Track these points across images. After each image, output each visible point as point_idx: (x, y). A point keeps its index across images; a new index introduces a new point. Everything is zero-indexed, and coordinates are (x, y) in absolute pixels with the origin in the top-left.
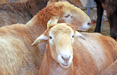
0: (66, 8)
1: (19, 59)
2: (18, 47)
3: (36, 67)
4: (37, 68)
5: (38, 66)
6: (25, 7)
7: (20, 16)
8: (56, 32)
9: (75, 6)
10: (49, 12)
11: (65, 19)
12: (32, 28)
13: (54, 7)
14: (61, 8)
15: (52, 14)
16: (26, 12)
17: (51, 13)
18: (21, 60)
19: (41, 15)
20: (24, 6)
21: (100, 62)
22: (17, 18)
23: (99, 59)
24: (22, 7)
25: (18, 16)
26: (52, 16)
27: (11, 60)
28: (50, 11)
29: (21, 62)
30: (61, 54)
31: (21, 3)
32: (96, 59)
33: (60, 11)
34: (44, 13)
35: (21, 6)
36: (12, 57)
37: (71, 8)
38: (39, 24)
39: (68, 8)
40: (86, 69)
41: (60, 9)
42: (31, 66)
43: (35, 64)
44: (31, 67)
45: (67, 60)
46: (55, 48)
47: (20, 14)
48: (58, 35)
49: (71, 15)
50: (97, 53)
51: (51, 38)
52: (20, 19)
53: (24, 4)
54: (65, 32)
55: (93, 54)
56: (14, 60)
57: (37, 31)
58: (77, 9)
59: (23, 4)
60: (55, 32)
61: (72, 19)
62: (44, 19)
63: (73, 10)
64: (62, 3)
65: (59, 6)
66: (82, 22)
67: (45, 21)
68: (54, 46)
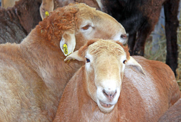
0: (83, 14)
1: (16, 100)
2: (12, 79)
3: (42, 111)
4: (44, 113)
5: (45, 109)
6: (12, 15)
7: (7, 33)
8: (97, 52)
9: (97, 9)
10: (56, 25)
11: (83, 33)
12: (29, 50)
13: (64, 15)
14: (74, 16)
15: (62, 28)
16: (15, 23)
17: (60, 27)
18: (19, 101)
19: (43, 29)
20: (10, 15)
21: (151, 104)
22: (2, 36)
23: (150, 99)
24: (8, 16)
25: (4, 33)
26: (62, 31)
27: (4, 102)
28: (58, 22)
29: (19, 105)
30: (102, 87)
31: (5, 10)
32: (145, 99)
33: (73, 20)
34: (48, 26)
35: (6, 15)
36: (6, 97)
37: (90, 13)
38: (41, 44)
39: (86, 13)
40: (133, 115)
41: (73, 18)
42: (34, 110)
43: (40, 107)
44: (34, 112)
45: (111, 95)
46: (94, 77)
47: (6, 29)
48: (101, 56)
49: (93, 25)
50: (147, 88)
51: (88, 61)
52: (7, 37)
53: (10, 12)
54: (112, 53)
55: (141, 89)
56: (9, 101)
57: (38, 55)
58: (101, 14)
59: (8, 12)
60: (95, 51)
61: (94, 32)
62: (49, 35)
63: (94, 16)
64: (76, 7)
65: (71, 11)
66: (111, 35)
67: (50, 38)
68: (92, 74)
